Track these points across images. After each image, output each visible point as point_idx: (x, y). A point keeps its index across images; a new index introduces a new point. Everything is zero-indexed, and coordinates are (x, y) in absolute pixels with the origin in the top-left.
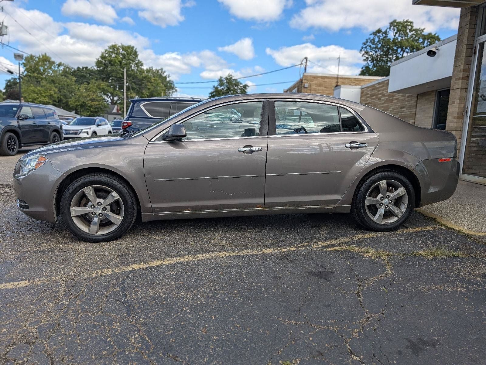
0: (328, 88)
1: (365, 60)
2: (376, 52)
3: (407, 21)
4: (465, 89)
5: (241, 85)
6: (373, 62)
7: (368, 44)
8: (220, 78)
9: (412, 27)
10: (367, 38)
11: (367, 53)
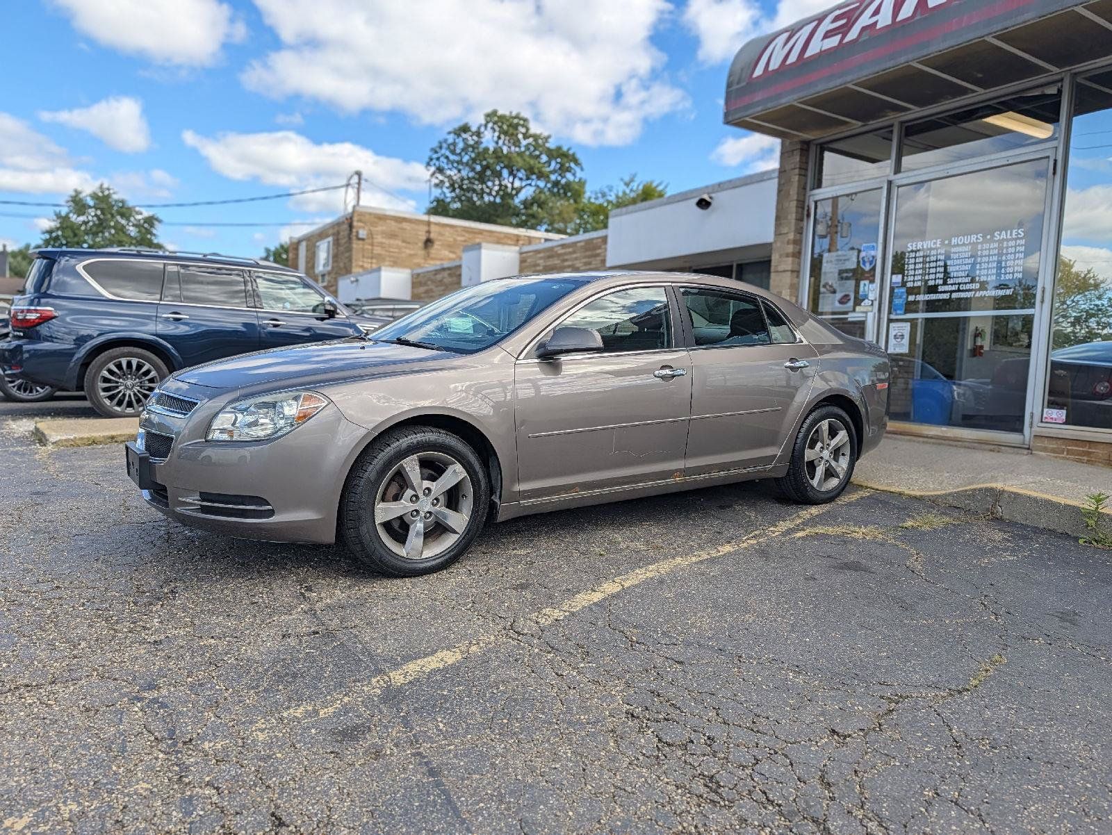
0: (409, 243)
1: (436, 185)
2: (459, 171)
3: (517, 117)
4: (797, 272)
5: (139, 217)
6: (454, 190)
7: (443, 151)
8: (73, 194)
9: (528, 129)
10: (441, 139)
11: (440, 170)
